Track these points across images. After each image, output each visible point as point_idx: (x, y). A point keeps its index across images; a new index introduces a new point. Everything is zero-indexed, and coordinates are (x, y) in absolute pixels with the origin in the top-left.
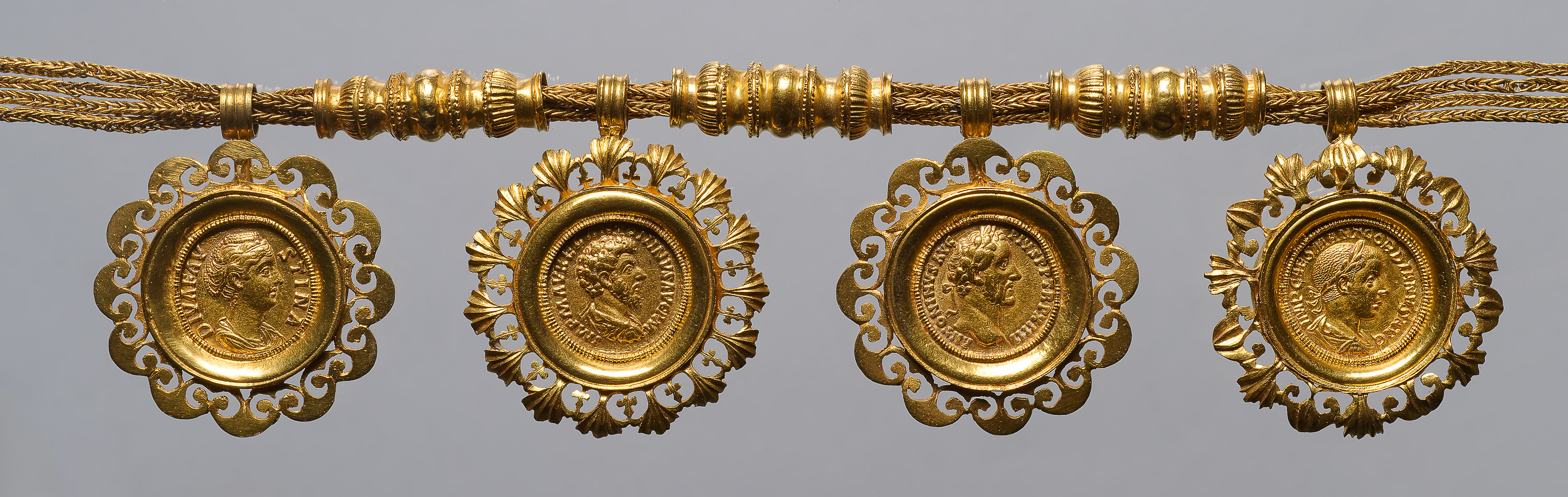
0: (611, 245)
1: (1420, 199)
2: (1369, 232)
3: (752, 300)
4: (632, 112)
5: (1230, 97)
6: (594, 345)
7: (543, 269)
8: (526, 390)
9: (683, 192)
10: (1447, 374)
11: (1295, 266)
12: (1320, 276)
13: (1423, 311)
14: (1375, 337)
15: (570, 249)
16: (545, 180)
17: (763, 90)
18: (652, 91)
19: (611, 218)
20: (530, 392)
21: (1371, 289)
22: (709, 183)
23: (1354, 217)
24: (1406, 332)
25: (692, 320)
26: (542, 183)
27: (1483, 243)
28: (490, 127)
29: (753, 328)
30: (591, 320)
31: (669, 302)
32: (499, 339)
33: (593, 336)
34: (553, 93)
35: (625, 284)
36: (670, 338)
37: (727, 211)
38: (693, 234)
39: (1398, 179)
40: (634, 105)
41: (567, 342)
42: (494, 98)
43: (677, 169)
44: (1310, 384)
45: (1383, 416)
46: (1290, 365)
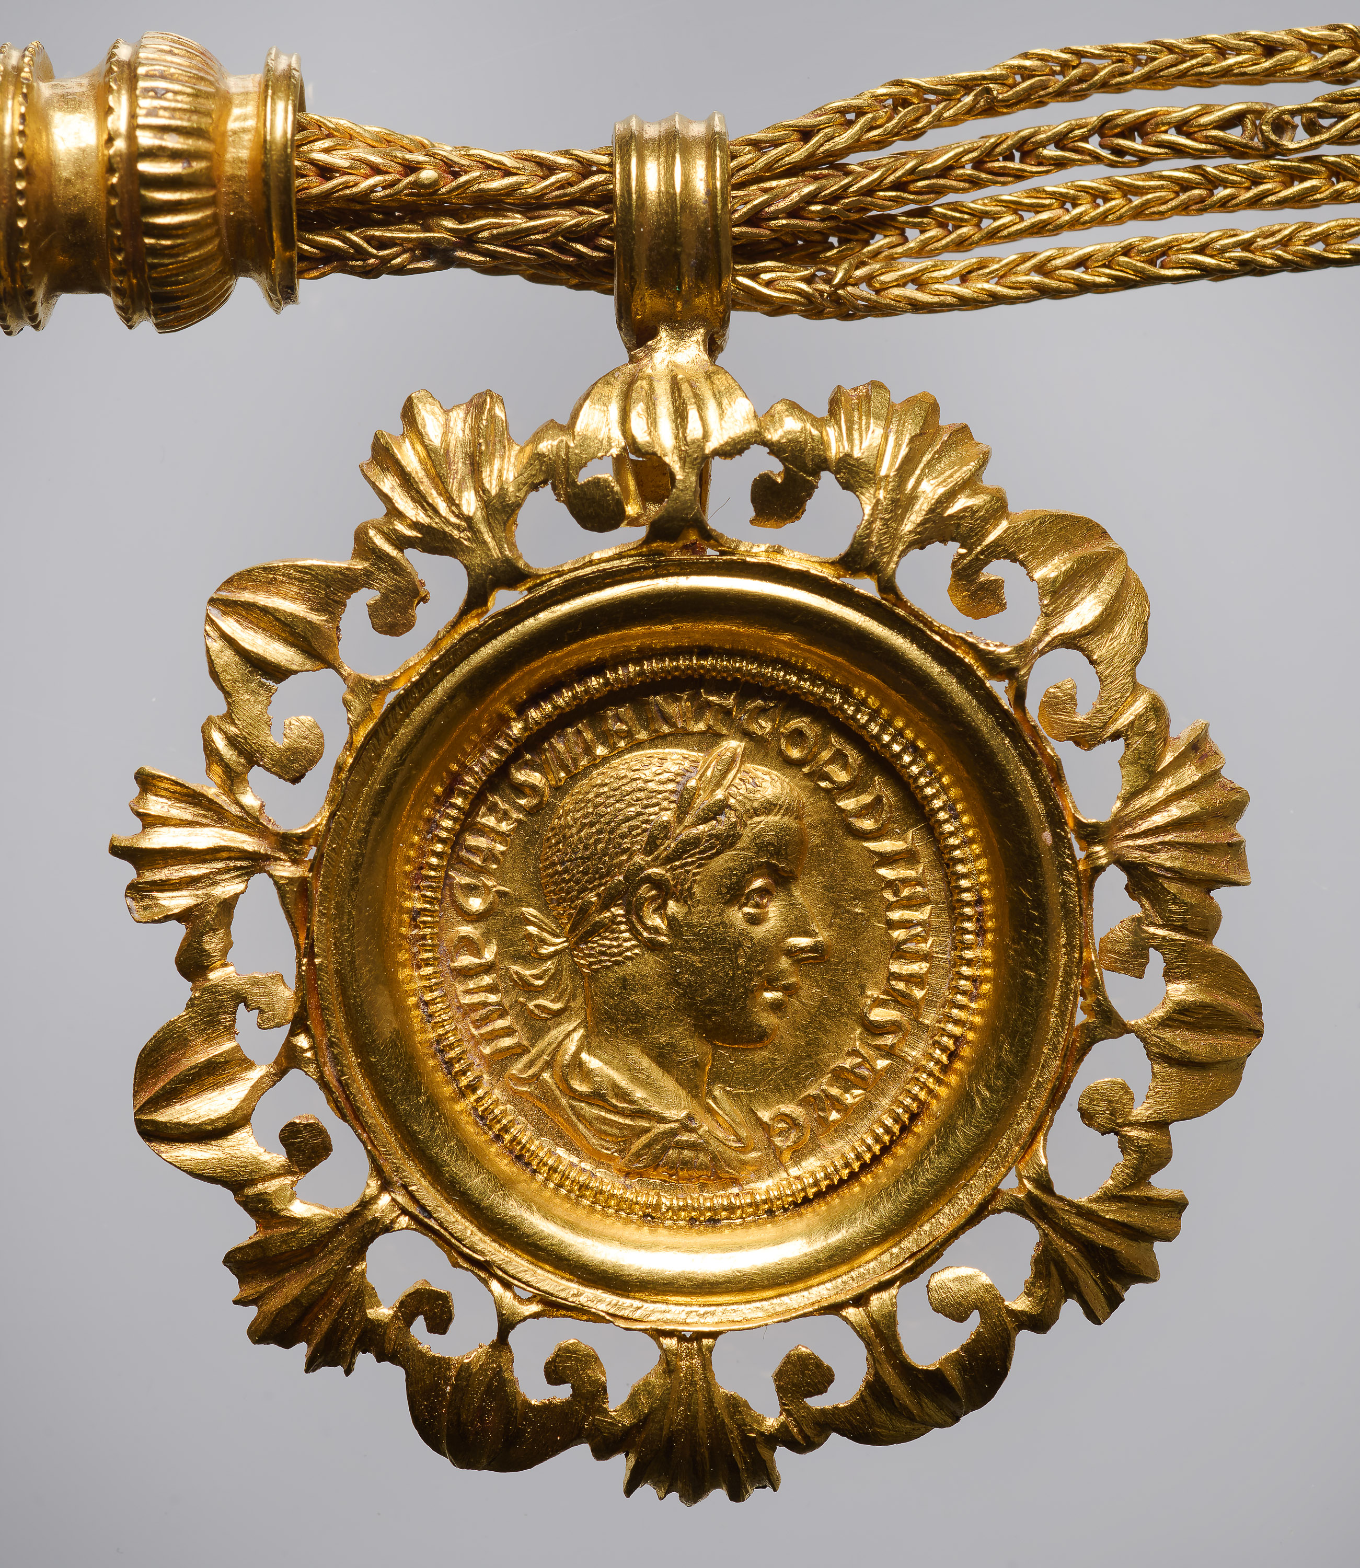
1: (954, 589)
2: (762, 711)
5: (152, 154)
10: (1027, 1272)
11: (467, 824)
12: (566, 871)
13: (950, 1027)
14: (765, 1115)
21: (759, 932)
23: (704, 652)
24: (885, 1102)
27: (1190, 774)
39: (868, 510)
44: (495, 1285)
45: (772, 1421)
46: (423, 1208)
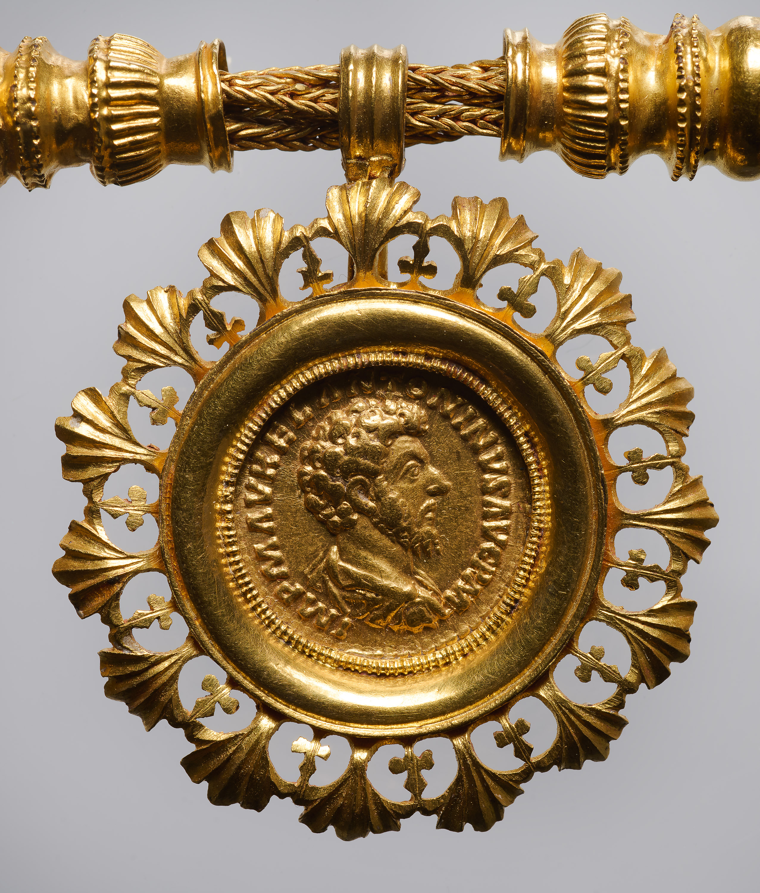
0: (374, 420)
3: (683, 536)
4: (415, 127)
6: (337, 638)
7: (227, 473)
8: (191, 738)
9: (532, 300)
15: (284, 428)
16: (229, 278)
17: (708, 70)
18: (459, 80)
19: (373, 358)
20: (199, 742)
22: (588, 280)
25: (554, 582)
26: (221, 284)
28: (106, 158)
29: (686, 597)
30: (330, 584)
31: (502, 545)
32: (131, 627)
33: (334, 619)
34: (242, 86)
35: (403, 505)
36: (503, 620)
37: (627, 342)
38: (553, 393)
40: (421, 111)
41: (278, 633)
42: (115, 93)
43: (517, 250)
